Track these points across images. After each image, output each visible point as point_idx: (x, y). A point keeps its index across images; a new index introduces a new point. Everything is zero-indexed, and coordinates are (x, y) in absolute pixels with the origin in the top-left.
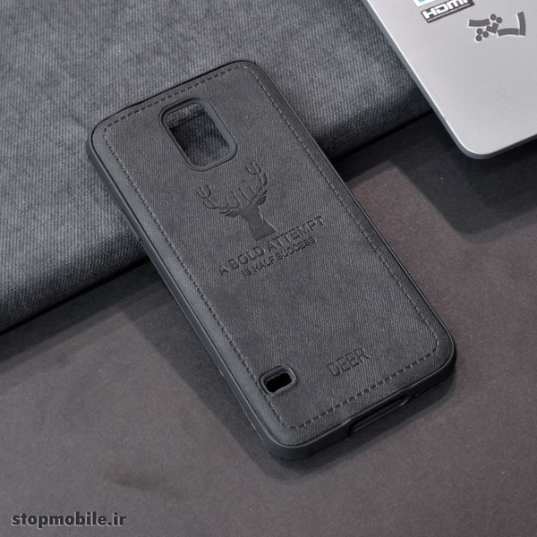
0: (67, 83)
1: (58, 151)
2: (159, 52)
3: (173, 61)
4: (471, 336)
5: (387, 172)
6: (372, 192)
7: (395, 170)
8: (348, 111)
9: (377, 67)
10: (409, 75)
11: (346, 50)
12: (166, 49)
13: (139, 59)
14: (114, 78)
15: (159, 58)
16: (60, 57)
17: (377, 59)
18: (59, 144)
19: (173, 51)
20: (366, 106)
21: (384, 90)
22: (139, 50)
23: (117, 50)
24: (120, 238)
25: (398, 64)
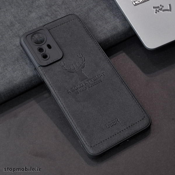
0: (17, 25)
1: (14, 48)
2: (47, 15)
3: (52, 18)
4: (149, 107)
5: (121, 55)
6: (116, 61)
7: (124, 54)
8: (109, 35)
9: (118, 20)
10: (128, 23)
11: (108, 15)
12: (49, 14)
13: (41, 18)
14: (32, 24)
15: (47, 17)
16: (15, 17)
17: (118, 18)
18: (14, 45)
19: (52, 15)
20: (114, 33)
21: (120, 28)
22: (41, 15)
23: (33, 15)
24: (34, 76)
25: (125, 19)
